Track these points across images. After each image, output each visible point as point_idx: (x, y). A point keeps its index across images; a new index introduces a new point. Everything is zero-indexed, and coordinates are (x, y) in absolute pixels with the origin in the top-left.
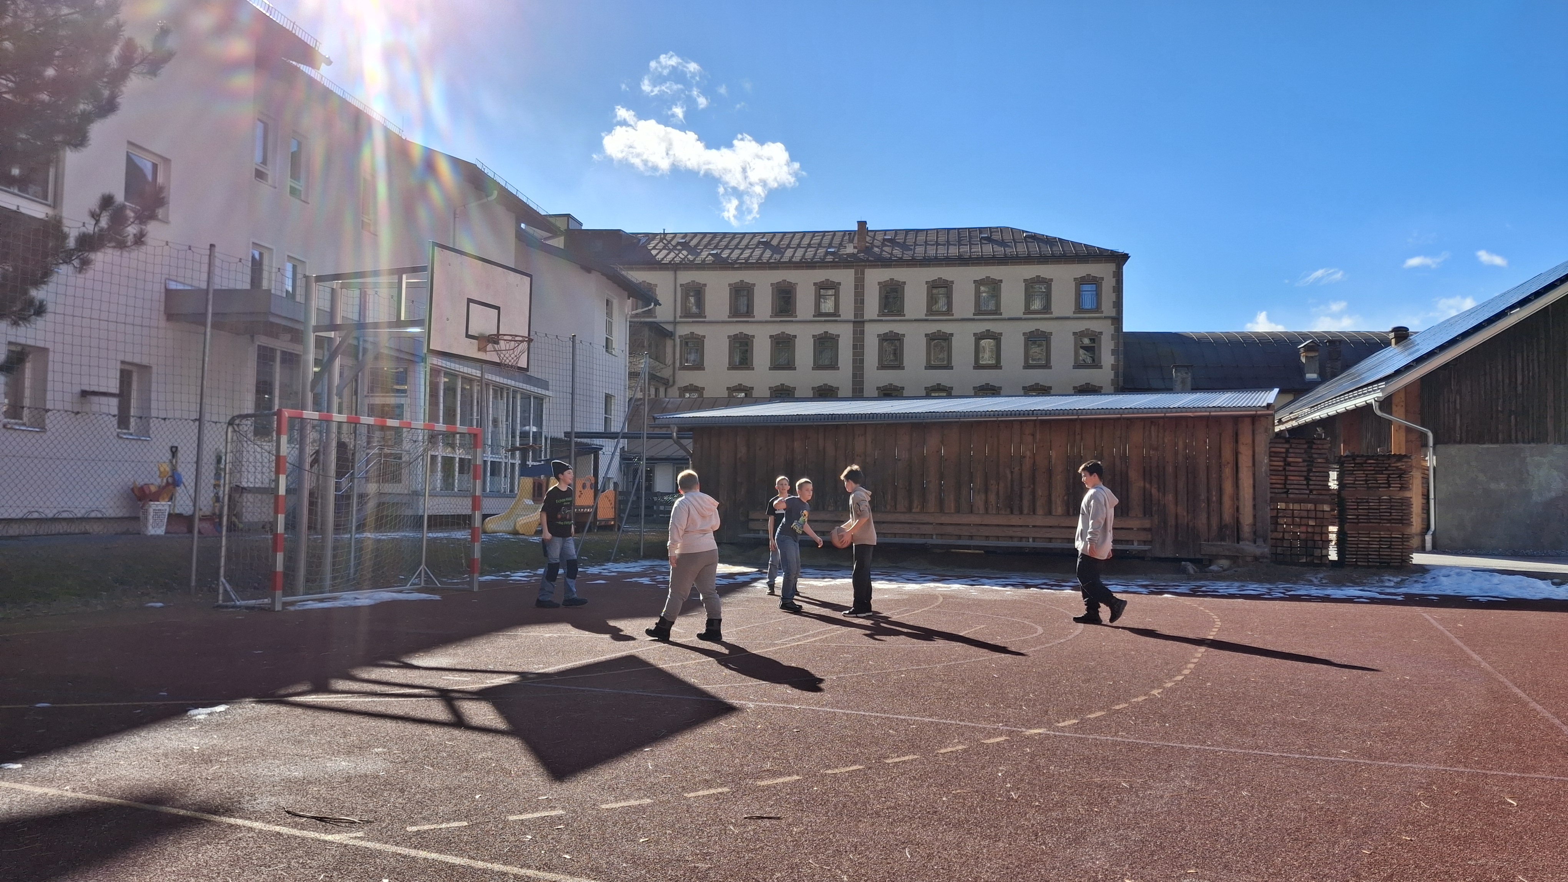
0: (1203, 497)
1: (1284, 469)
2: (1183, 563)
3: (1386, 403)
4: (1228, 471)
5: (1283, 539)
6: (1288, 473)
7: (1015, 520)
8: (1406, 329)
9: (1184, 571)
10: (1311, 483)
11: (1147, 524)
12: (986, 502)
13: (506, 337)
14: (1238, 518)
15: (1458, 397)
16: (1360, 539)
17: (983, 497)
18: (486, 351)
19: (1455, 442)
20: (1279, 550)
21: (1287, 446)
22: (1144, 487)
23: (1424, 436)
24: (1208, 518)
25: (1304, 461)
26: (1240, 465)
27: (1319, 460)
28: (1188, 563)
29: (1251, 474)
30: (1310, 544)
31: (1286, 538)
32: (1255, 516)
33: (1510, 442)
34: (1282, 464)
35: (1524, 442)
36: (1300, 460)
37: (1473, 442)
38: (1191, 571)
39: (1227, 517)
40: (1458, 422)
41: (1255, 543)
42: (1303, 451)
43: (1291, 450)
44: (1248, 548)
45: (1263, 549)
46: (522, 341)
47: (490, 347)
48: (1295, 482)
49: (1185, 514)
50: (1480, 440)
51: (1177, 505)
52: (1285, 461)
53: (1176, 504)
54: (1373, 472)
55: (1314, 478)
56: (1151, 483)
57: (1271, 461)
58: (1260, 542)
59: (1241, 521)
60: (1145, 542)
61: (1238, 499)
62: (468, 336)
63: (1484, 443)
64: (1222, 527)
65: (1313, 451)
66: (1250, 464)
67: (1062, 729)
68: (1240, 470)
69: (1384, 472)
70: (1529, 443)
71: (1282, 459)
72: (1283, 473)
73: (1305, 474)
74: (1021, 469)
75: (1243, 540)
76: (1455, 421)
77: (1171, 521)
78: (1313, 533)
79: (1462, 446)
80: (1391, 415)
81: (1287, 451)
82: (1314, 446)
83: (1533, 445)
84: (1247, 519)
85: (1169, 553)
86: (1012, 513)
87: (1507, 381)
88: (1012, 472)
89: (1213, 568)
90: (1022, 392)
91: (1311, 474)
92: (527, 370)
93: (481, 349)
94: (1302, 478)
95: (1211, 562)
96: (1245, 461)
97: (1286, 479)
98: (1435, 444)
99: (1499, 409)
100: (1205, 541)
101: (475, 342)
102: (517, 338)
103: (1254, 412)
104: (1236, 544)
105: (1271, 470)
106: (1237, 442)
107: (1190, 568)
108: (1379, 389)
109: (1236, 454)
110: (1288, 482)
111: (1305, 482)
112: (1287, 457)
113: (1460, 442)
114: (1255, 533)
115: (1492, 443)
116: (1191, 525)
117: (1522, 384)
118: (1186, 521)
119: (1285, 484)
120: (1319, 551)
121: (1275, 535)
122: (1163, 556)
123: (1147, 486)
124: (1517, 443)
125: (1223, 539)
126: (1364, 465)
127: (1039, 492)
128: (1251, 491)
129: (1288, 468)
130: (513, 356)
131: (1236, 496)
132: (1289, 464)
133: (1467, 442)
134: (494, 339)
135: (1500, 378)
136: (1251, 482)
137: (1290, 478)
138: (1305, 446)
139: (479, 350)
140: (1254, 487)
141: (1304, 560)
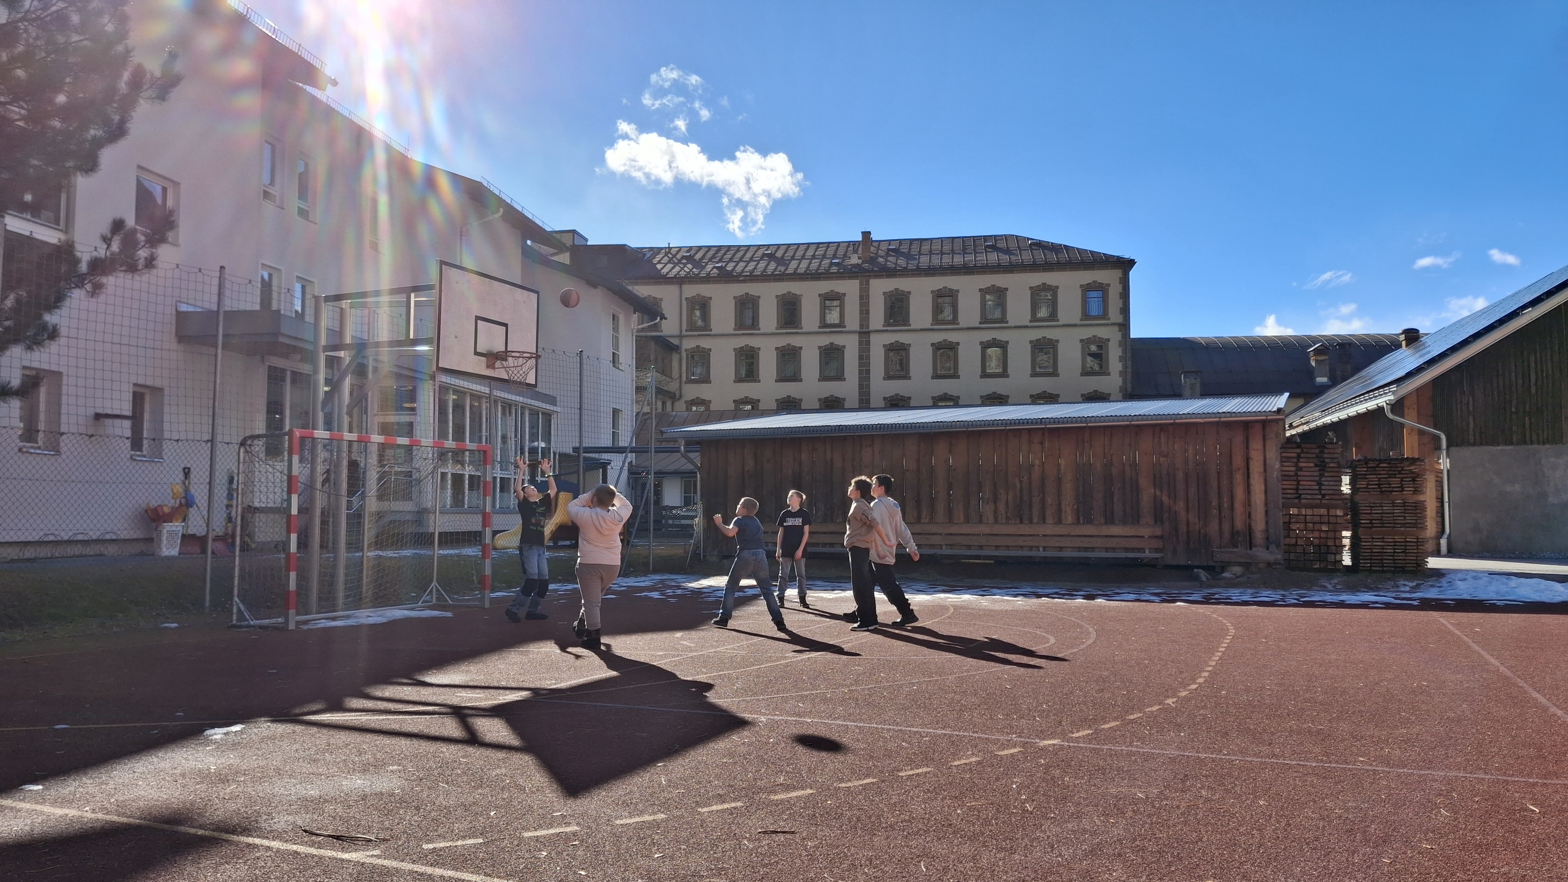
0: (1215, 503)
1: (1296, 475)
2: (1196, 570)
3: (1398, 406)
4: (1239, 478)
5: (1296, 544)
6: (1299, 478)
7: (1025, 529)
8: (1417, 331)
9: (1197, 578)
10: (1323, 487)
11: (1158, 532)
12: (996, 511)
13: (513, 354)
14: (1250, 525)
15: (1471, 399)
16: (1375, 543)
17: (993, 507)
18: (494, 368)
19: (1469, 444)
20: (1292, 556)
21: (1298, 451)
22: (1155, 493)
23: (1437, 439)
24: (1220, 525)
25: (1316, 466)
26: (1251, 471)
27: (1331, 465)
28: (1200, 570)
29: (1262, 480)
30: (1323, 549)
31: (1299, 544)
32: (1267, 522)
33: (1525, 443)
34: (1293, 469)
35: (1538, 443)
36: (1312, 465)
37: (1487, 444)
38: (1204, 579)
39: (1239, 524)
40: (1472, 425)
41: (1268, 549)
42: (1314, 456)
43: (1302, 455)
44: (1262, 554)
45: (1276, 555)
46: (530, 358)
47: (498, 364)
48: (1307, 487)
49: (1197, 520)
50: (1494, 442)
51: (1188, 512)
52: (1296, 465)
53: (1188, 510)
54: (1386, 476)
55: (1326, 483)
56: (1161, 491)
57: (1282, 466)
58: (1273, 547)
59: (1254, 527)
60: (1157, 550)
61: (1249, 505)
62: (476, 353)
63: (1499, 445)
64: (1234, 534)
65: (1325, 455)
66: (1262, 470)
67: (1077, 740)
68: (1252, 476)
69: (1397, 476)
70: (1544, 444)
71: (1294, 464)
72: (1295, 478)
73: (1317, 478)
74: (1030, 478)
75: (1255, 546)
76: (1468, 424)
77: (1183, 529)
78: (1327, 538)
79: (1476, 448)
80: (1403, 417)
81: (1299, 457)
82: (1326, 451)
83: (1547, 446)
84: (1259, 525)
85: (1182, 562)
86: (1021, 522)
87: (1520, 381)
88: (1021, 482)
89: (1226, 575)
90: (1030, 401)
91: (1323, 479)
92: (535, 386)
93: (491, 366)
94: (1314, 483)
95: (1223, 570)
96: (1256, 468)
97: (1298, 484)
98: (1448, 447)
99: (1513, 410)
100: (1217, 548)
101: (484, 359)
102: (525, 355)
103: (1265, 418)
104: (1249, 551)
105: (1282, 475)
106: (1247, 447)
107: (1203, 575)
108: (1390, 392)
109: (1248, 460)
110: (1301, 487)
111: (1317, 487)
112: (1298, 461)
113: (1474, 444)
114: (1267, 538)
115: (1506, 444)
116: (1202, 532)
117: (1536, 384)
118: (1197, 529)
119: (1297, 489)
120: (1333, 556)
121: (1288, 541)
122: (1175, 563)
123: (1158, 493)
124: (1532, 443)
125: (1235, 546)
126: (1377, 469)
127: (1049, 500)
128: (1263, 497)
129: (1299, 473)
130: (521, 372)
131: (1248, 503)
132: (1301, 469)
133: (1481, 444)
134: (502, 356)
135: (1513, 379)
136: (1263, 487)
137: (1301, 483)
138: (1317, 451)
139: (488, 367)
140: (1266, 492)
141: (1317, 566)
